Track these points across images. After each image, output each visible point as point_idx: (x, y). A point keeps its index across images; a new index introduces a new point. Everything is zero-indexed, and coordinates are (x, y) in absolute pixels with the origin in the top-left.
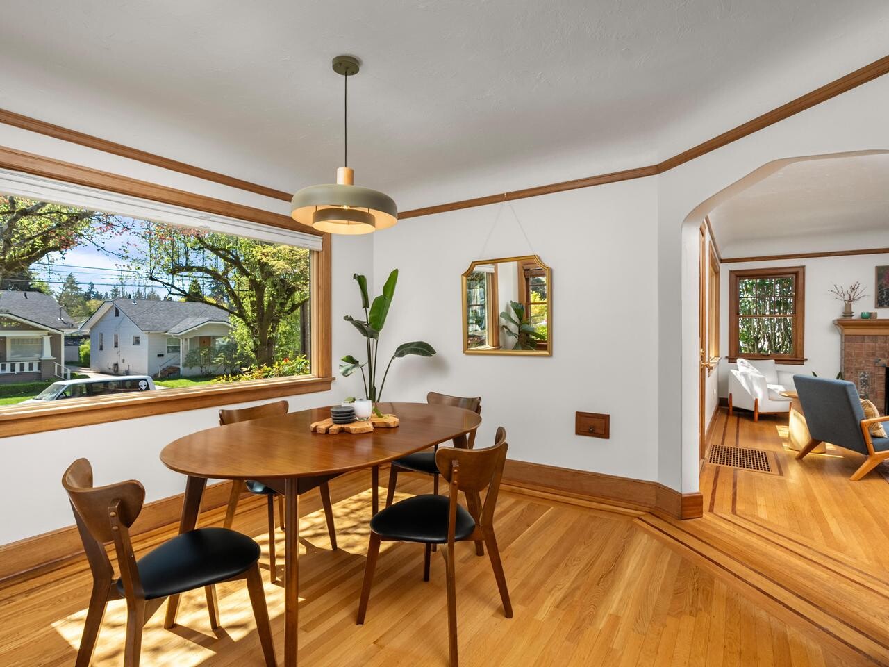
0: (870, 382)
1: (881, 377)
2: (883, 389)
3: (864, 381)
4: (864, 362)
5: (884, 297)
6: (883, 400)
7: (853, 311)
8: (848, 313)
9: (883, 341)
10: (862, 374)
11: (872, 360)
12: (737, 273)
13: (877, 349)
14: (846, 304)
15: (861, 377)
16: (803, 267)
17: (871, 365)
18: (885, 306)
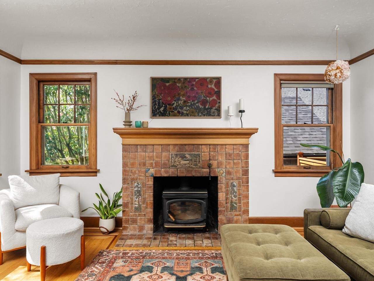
0: (142, 193)
1: (150, 187)
2: (152, 199)
3: (139, 192)
4: (137, 172)
5: (157, 107)
6: (152, 210)
7: (131, 120)
8: (128, 123)
9: (151, 150)
10: (136, 184)
11: (143, 170)
12: (37, 77)
13: (147, 158)
14: (126, 113)
15: (135, 188)
16: (95, 74)
17: (143, 175)
18: (157, 115)
